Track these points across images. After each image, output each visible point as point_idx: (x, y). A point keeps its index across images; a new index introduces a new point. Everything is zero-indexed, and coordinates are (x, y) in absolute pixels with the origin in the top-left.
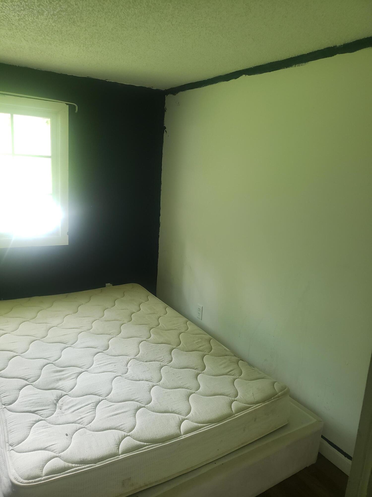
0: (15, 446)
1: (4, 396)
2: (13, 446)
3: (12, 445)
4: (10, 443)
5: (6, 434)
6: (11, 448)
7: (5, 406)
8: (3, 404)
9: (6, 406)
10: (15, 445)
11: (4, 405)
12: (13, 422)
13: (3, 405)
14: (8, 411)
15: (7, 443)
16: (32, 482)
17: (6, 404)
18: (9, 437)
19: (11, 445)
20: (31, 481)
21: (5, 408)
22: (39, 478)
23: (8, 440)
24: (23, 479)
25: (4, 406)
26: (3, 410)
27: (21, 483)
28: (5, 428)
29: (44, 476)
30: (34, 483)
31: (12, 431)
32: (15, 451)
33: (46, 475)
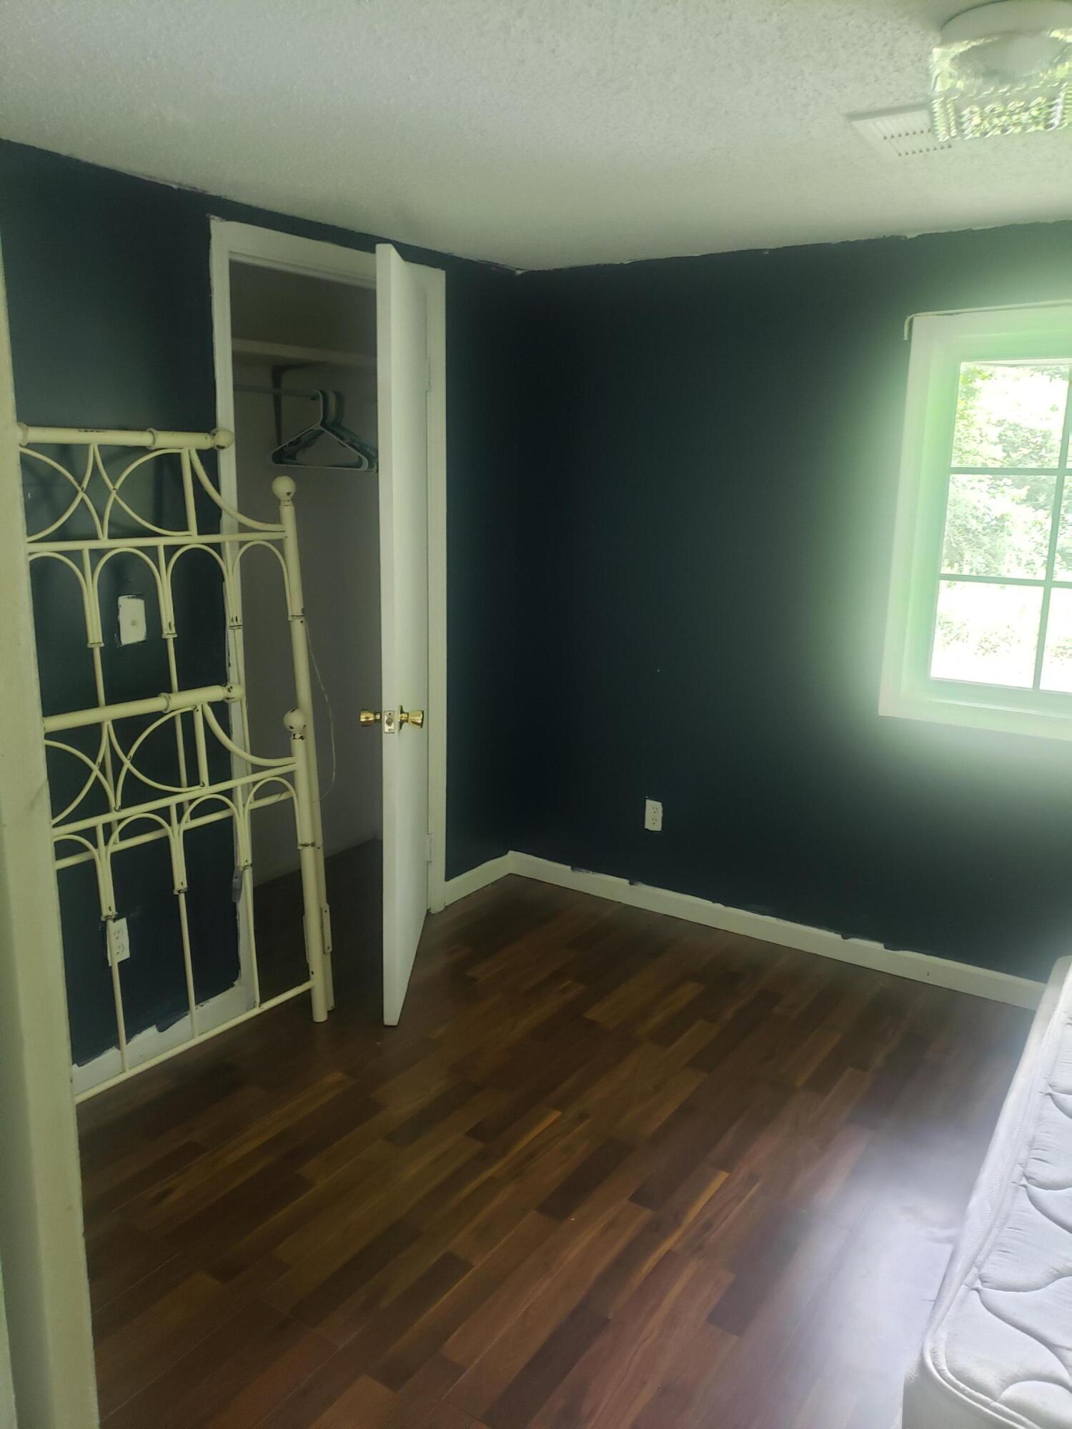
0: (989, 1287)
1: (1039, 1157)
2: (984, 1284)
3: (986, 1280)
4: (984, 1271)
5: (987, 1247)
6: (978, 1284)
7: (1029, 1183)
8: (1026, 1176)
9: (1029, 1185)
10: (989, 1284)
11: (1028, 1178)
12: (1021, 1230)
13: (1024, 1179)
14: (1027, 1198)
15: (976, 1267)
16: (962, 1391)
17: (1033, 1181)
18: (992, 1257)
19: (983, 1279)
20: (962, 1386)
21: (1025, 1186)
22: (986, 1395)
23: (983, 1263)
24: (949, 1369)
25: (1024, 1182)
26: (1017, 1190)
27: (939, 1371)
28: (995, 1232)
29: (1000, 1403)
30: (965, 1395)
31: (1004, 1249)
32: (981, 1298)
33: (1008, 1403)
